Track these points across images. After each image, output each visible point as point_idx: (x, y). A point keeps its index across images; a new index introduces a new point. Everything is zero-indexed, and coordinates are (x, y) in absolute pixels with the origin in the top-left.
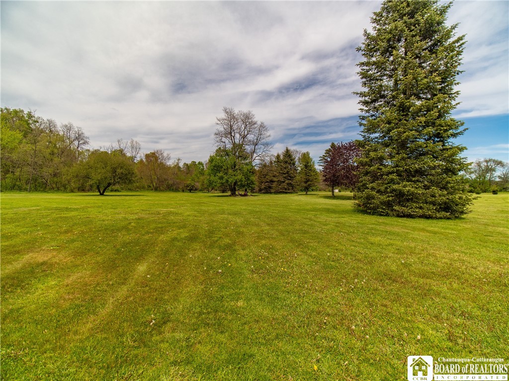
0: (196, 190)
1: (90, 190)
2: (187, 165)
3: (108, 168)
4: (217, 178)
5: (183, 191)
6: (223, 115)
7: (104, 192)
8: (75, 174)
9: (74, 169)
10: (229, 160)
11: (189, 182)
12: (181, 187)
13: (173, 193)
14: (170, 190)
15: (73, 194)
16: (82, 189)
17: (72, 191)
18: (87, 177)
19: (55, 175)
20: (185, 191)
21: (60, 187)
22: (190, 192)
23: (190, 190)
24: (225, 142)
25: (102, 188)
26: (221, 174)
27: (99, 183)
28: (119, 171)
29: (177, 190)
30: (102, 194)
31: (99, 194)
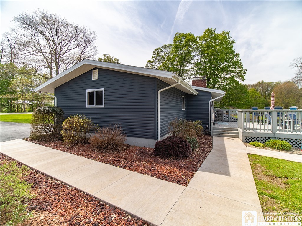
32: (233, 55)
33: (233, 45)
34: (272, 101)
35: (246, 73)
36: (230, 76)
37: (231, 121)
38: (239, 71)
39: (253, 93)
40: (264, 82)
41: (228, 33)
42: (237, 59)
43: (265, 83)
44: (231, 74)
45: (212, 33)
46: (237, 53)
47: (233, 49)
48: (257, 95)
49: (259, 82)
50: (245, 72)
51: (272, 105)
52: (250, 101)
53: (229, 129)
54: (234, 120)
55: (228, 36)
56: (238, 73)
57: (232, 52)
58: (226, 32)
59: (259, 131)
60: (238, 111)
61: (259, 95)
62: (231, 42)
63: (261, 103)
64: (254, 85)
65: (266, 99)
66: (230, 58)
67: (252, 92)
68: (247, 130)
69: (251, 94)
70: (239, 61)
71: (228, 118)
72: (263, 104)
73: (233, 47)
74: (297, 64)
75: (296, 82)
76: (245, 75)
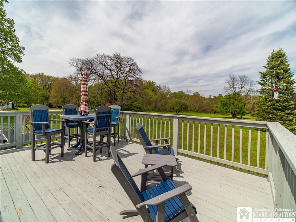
0: (218, 112)
1: (174, 112)
2: (216, 97)
3: (180, 105)
4: (224, 109)
6: (229, 79)
7: (178, 113)
8: (170, 107)
10: (232, 101)
11: (213, 109)
12: (209, 111)
13: (205, 114)
14: (204, 112)
15: (167, 113)
17: (167, 112)
18: (173, 108)
19: (163, 106)
20: (212, 113)
21: (164, 111)
22: (214, 114)
23: (214, 113)
24: (229, 92)
26: (226, 108)
27: (177, 110)
28: (183, 106)
29: (207, 112)
31: (176, 113)
34: (83, 93)
35: (24, 53)
39: (32, 84)
40: (44, 74)
43: (45, 76)
48: (37, 86)
49: (39, 73)
50: (23, 51)
51: (84, 103)
52: (29, 93)
61: (39, 87)
63: (41, 96)
64: (33, 75)
65: (46, 92)
67: (32, 82)
69: (30, 85)
70: (13, 31)
72: (43, 97)
74: (73, 63)
75: (70, 80)
76: (22, 55)
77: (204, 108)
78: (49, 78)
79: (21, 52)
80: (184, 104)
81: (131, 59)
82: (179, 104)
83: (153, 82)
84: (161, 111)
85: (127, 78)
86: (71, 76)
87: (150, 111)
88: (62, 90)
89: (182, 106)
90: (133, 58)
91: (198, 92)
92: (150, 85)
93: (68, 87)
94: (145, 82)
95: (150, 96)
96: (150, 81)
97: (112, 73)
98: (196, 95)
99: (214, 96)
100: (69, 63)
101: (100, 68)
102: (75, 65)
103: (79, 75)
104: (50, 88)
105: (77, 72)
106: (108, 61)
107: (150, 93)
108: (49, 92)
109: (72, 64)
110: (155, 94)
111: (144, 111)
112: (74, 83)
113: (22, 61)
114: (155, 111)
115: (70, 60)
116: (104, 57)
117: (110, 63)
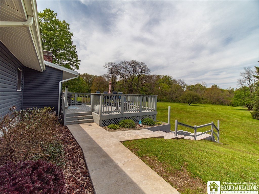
1: (186, 103)
5: (228, 105)
7: (190, 104)
8: (182, 99)
9: (182, 96)
12: (227, 103)
14: (221, 104)
16: (184, 102)
17: (181, 103)
18: (185, 99)
19: (176, 97)
20: (230, 105)
21: (178, 102)
22: (232, 106)
24: (244, 85)
25: (190, 103)
27: (189, 101)
28: (195, 98)
29: (225, 105)
30: (190, 105)
31: (189, 104)
32: (71, 45)
33: (72, 37)
34: (110, 87)
36: (67, 63)
37: (77, 104)
38: (75, 61)
39: (81, 81)
40: (88, 74)
41: (68, 25)
42: (74, 50)
44: (68, 62)
45: (53, 16)
46: (74, 45)
47: (72, 41)
48: (84, 83)
49: (85, 73)
50: (80, 63)
53: (83, 114)
54: (78, 103)
55: (68, 27)
56: (74, 62)
57: (71, 43)
58: (66, 23)
59: (112, 113)
60: (92, 94)
62: (70, 33)
65: (89, 86)
66: (69, 47)
68: (104, 114)
70: (76, 52)
71: (74, 102)
72: (87, 90)
73: (71, 38)
74: (107, 66)
75: (104, 78)
76: (79, 65)
77: (221, 100)
78: (91, 76)
79: (79, 64)
80: (196, 96)
81: (142, 63)
82: (191, 95)
83: (169, 76)
84: (176, 102)
85: (140, 76)
86: (105, 74)
87: (164, 102)
88: (99, 85)
89: (193, 97)
90: (144, 63)
91: (216, 85)
92: (167, 79)
93: (103, 82)
94: (162, 76)
95: (165, 88)
96: (167, 76)
97: (130, 74)
98: (215, 88)
99: (237, 89)
100: (104, 66)
101: (122, 71)
102: (107, 67)
103: (110, 74)
104: (91, 84)
105: (109, 72)
106: (127, 65)
107: (166, 86)
108: (91, 86)
109: (105, 66)
110: (170, 87)
111: (159, 101)
112: (107, 80)
113: (79, 69)
114: (170, 102)
115: (104, 64)
116: (125, 63)
117: (129, 66)
